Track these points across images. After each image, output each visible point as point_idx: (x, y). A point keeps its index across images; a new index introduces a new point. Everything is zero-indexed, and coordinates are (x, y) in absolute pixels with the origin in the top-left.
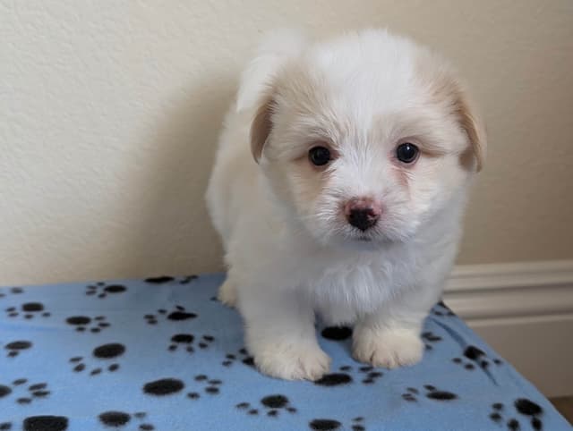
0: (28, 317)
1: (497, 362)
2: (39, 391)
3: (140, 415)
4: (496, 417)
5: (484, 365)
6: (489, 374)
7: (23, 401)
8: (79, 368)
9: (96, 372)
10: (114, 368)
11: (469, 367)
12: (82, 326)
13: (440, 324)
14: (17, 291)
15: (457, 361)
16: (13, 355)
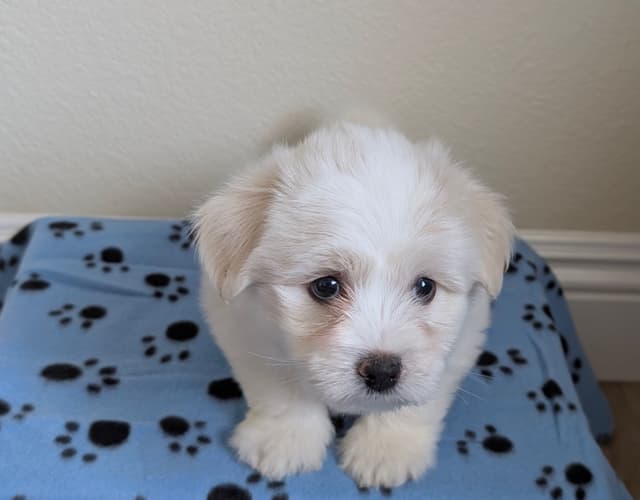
0: (107, 270)
1: (572, 407)
2: (109, 378)
3: (200, 425)
4: (542, 482)
5: (557, 408)
6: (556, 423)
7: (93, 389)
8: (150, 352)
9: (166, 359)
10: (184, 356)
11: (541, 407)
12: (160, 289)
13: (533, 343)
14: (97, 227)
15: (532, 395)
16: (87, 325)
